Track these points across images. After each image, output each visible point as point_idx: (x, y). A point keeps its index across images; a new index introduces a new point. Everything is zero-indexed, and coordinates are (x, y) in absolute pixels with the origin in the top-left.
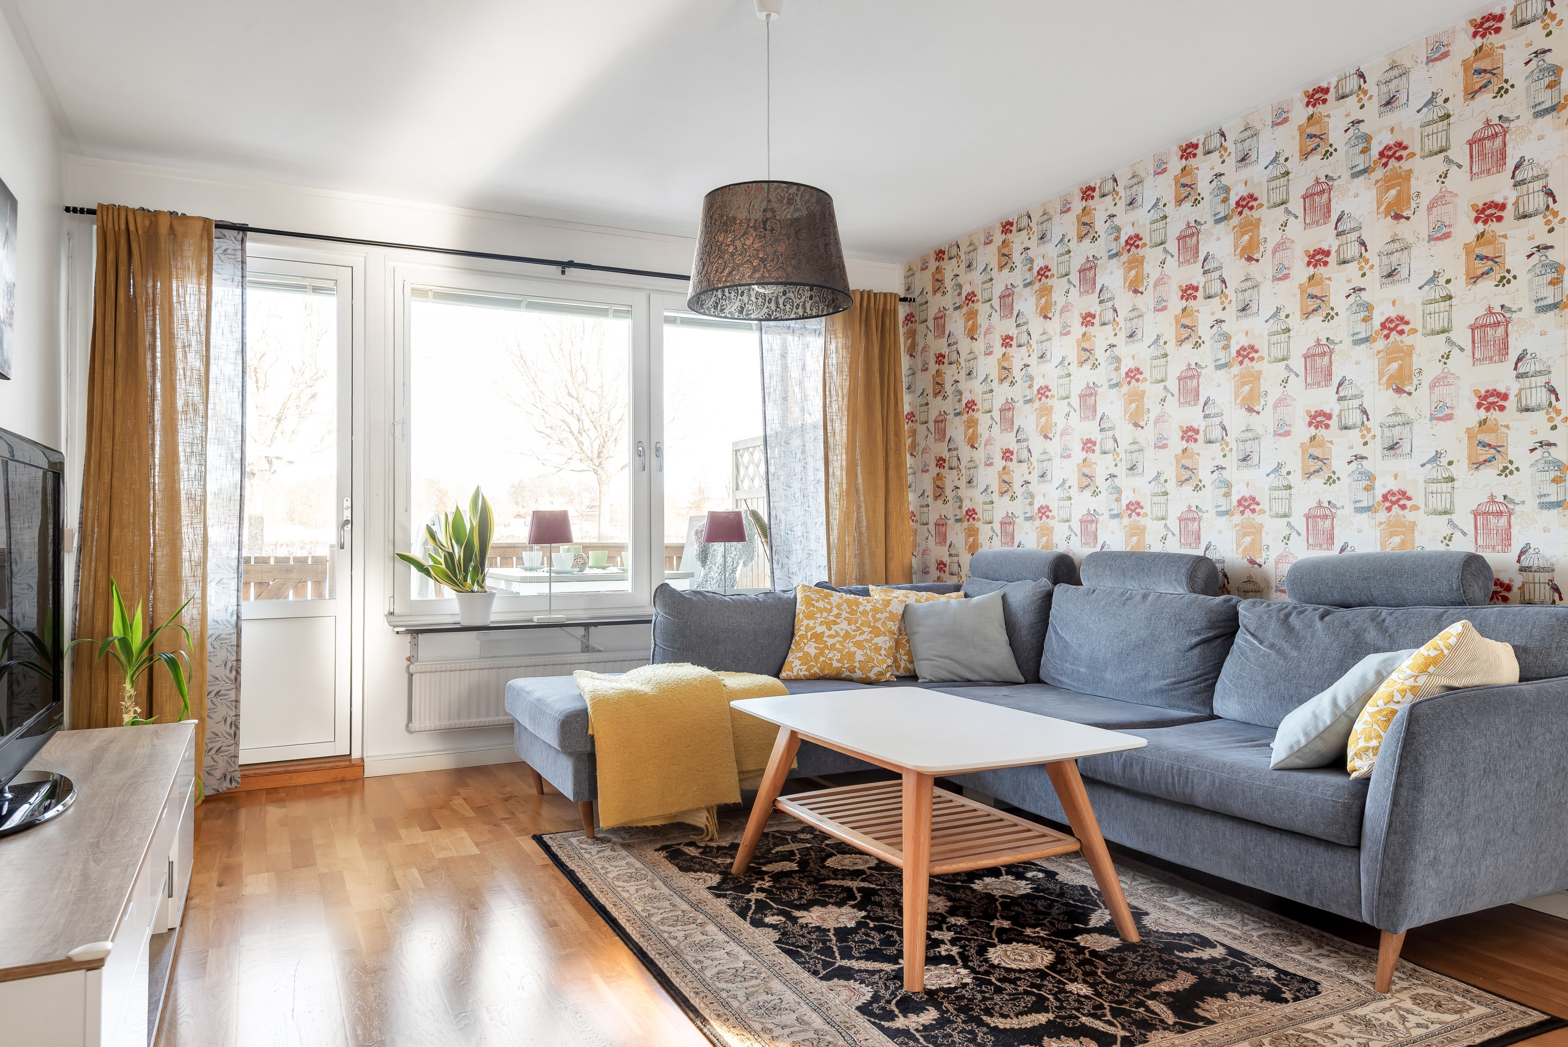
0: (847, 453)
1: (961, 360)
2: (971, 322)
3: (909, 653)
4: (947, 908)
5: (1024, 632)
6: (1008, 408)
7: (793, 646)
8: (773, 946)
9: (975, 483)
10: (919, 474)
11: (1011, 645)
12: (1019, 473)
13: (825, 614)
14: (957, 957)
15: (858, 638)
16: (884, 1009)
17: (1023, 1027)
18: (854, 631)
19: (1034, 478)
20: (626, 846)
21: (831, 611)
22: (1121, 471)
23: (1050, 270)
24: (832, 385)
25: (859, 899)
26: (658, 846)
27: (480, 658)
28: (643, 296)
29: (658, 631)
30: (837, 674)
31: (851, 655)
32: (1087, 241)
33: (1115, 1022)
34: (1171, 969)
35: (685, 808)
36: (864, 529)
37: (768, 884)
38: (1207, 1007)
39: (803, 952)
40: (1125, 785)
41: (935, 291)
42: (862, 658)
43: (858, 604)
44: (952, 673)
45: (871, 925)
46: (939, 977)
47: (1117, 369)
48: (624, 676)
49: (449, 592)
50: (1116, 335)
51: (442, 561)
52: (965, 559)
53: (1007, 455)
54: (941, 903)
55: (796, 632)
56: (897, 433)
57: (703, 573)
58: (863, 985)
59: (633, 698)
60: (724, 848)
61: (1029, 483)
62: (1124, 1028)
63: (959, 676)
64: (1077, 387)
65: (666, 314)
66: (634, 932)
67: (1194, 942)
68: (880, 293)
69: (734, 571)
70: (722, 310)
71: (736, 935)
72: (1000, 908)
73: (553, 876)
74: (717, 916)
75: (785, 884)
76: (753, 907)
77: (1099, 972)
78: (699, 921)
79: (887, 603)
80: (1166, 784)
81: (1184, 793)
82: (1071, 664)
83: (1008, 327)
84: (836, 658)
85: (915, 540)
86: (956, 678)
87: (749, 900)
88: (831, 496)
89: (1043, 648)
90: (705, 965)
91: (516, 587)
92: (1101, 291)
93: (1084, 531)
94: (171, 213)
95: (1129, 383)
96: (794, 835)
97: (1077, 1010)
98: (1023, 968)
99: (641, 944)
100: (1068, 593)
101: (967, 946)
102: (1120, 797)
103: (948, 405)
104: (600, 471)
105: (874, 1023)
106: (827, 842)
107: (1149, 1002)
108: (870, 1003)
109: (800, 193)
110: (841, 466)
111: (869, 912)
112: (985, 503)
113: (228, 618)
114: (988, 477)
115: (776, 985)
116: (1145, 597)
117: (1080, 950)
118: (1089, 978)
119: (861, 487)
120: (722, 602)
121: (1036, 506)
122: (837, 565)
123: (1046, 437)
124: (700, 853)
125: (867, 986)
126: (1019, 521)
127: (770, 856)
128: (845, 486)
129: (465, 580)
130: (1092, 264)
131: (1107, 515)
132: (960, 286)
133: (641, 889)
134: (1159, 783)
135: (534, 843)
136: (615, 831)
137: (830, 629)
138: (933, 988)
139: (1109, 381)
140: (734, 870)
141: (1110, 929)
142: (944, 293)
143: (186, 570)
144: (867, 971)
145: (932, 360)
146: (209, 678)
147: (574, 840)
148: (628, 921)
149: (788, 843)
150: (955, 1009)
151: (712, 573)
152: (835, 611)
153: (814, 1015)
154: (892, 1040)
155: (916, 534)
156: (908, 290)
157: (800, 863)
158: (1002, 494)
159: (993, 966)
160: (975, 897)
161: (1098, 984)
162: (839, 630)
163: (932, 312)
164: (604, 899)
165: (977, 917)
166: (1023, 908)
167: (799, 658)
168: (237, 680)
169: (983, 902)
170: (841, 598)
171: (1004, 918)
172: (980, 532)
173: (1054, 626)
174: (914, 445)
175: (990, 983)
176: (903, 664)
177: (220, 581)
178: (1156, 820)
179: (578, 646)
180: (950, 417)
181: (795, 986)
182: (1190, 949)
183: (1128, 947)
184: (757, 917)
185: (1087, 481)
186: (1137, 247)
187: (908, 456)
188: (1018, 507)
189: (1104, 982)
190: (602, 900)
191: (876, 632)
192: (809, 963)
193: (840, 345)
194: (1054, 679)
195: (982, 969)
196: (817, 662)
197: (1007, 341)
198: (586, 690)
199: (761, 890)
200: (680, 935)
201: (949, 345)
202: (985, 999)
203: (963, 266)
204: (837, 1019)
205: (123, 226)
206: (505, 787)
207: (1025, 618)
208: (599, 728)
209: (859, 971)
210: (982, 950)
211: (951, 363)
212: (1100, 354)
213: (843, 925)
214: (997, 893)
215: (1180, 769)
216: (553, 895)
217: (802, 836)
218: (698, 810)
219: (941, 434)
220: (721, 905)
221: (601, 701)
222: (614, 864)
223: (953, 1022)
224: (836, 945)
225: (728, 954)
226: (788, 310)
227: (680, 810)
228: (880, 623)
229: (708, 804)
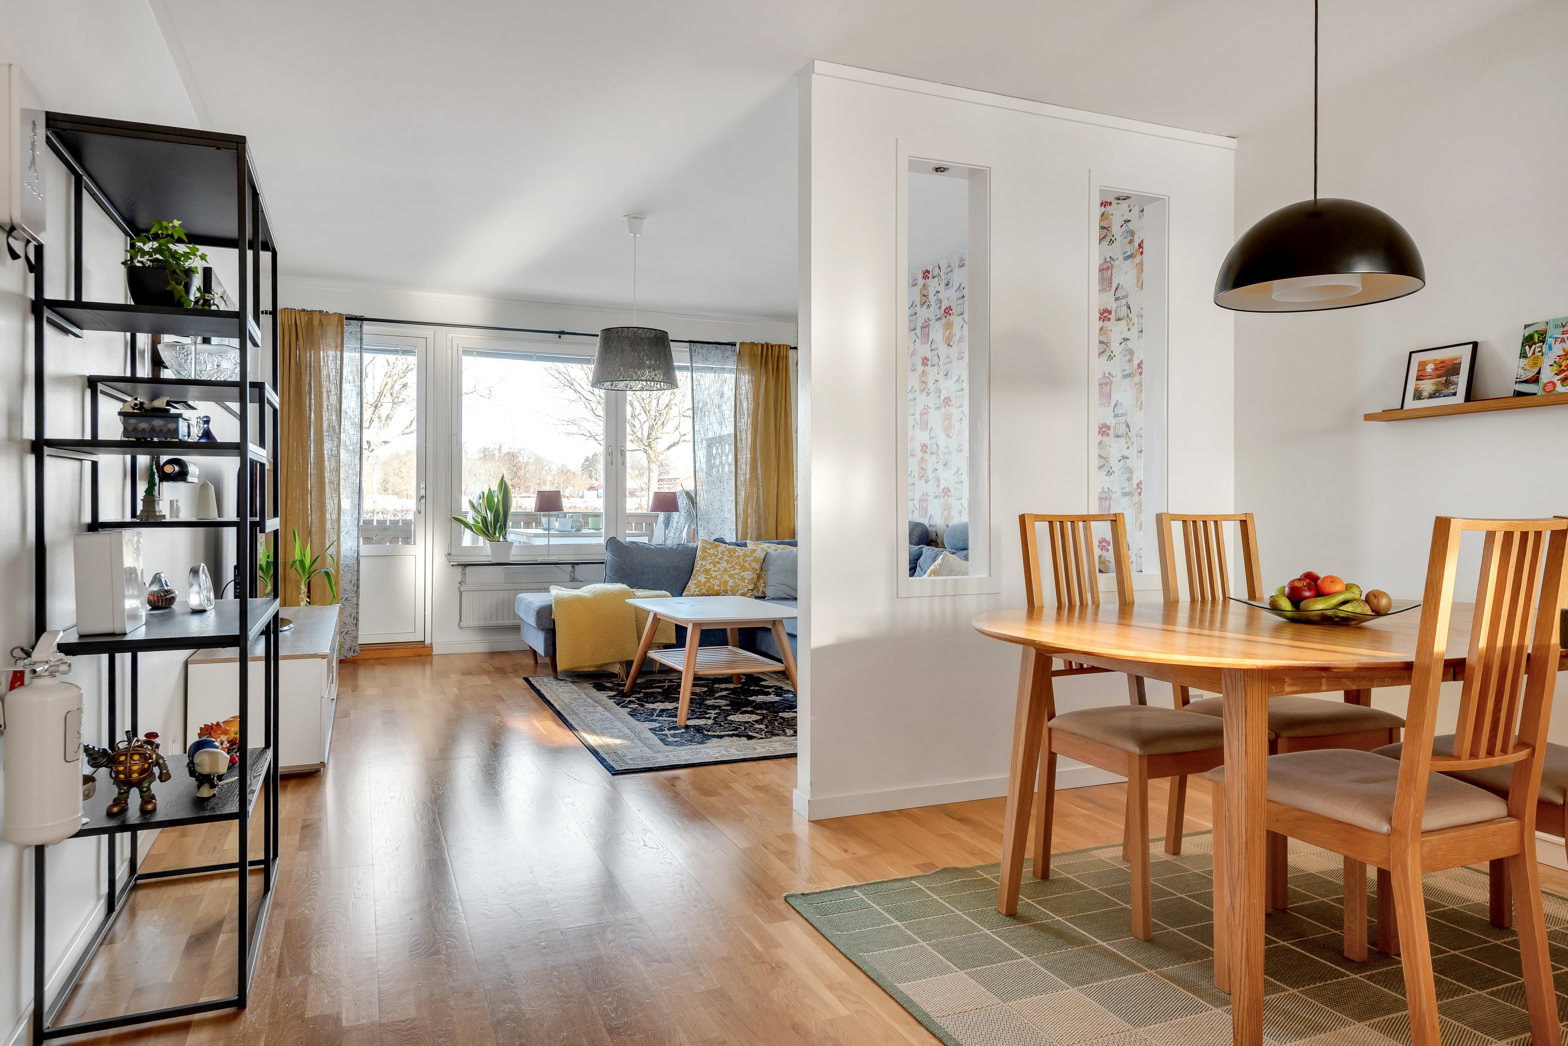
3: (764, 582)
4: (726, 704)
7: (692, 577)
13: (713, 558)
15: (731, 573)
16: (661, 729)
17: (719, 734)
18: (729, 568)
20: (573, 682)
21: (717, 555)
24: (741, 408)
26: (590, 682)
27: (504, 583)
29: (607, 566)
31: (726, 582)
33: (764, 734)
35: (607, 662)
36: (761, 505)
37: (640, 696)
39: (639, 715)
42: (733, 585)
43: (735, 551)
44: (786, 594)
46: (697, 722)
47: (939, 397)
48: (580, 590)
49: (481, 540)
51: (480, 521)
55: (694, 568)
58: (658, 724)
59: (582, 600)
63: (790, 596)
72: (753, 705)
73: (528, 692)
74: (605, 704)
75: (649, 696)
79: (754, 551)
84: (717, 584)
86: (789, 597)
87: (626, 700)
88: (739, 482)
91: (524, 540)
94: (320, 311)
98: (740, 721)
101: (722, 715)
105: (652, 732)
108: (657, 728)
110: (746, 462)
113: (353, 554)
115: (617, 723)
119: (760, 476)
120: (649, 549)
122: (740, 529)
124: (609, 684)
125: (660, 724)
127: (650, 687)
128: (748, 476)
129: (495, 534)
131: (933, 496)
133: (575, 699)
135: (524, 682)
136: (567, 673)
137: (715, 567)
138: (691, 725)
140: (625, 690)
143: (328, 525)
144: (664, 720)
146: (341, 590)
147: (545, 680)
149: (665, 683)
150: (694, 730)
152: (720, 556)
153: (627, 730)
162: (720, 567)
164: (551, 699)
167: (695, 584)
168: (357, 592)
170: (725, 547)
176: (760, 589)
177: (348, 532)
179: (568, 578)
184: (625, 705)
186: (950, 314)
190: (549, 699)
191: (743, 568)
193: (747, 381)
195: (720, 721)
196: (705, 585)
198: (554, 597)
199: (635, 697)
205: (293, 322)
208: (556, 615)
209: (661, 720)
213: (666, 708)
218: (614, 663)
220: (610, 701)
221: (562, 602)
224: (657, 713)
225: (602, 715)
227: (604, 662)
228: (747, 563)
229: (620, 660)
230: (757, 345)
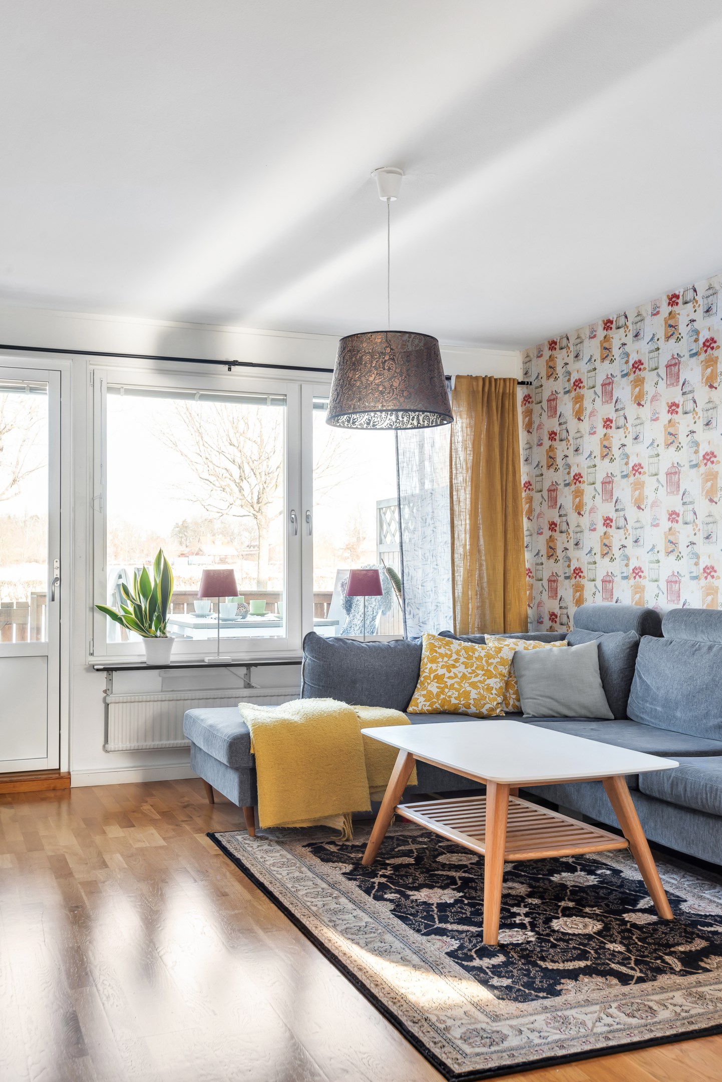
0: (470, 519)
1: (570, 438)
2: (578, 405)
3: (517, 693)
4: (527, 893)
5: (615, 676)
6: (608, 482)
7: (418, 686)
8: (389, 913)
9: (581, 545)
10: (535, 535)
11: (604, 687)
12: (617, 539)
13: (446, 659)
14: (527, 925)
15: (473, 680)
16: (466, 954)
17: (566, 968)
18: (469, 673)
19: (629, 543)
20: (279, 843)
21: (451, 656)
22: (699, 539)
23: (642, 364)
24: (458, 459)
25: (459, 884)
26: (305, 843)
27: (162, 691)
28: (296, 386)
29: (307, 671)
30: (455, 709)
31: (467, 694)
32: (672, 341)
33: (636, 968)
34: (689, 937)
35: (327, 814)
36: (485, 585)
37: (389, 872)
38: (709, 961)
39: (411, 918)
40: (673, 800)
41: (549, 377)
42: (476, 697)
43: (474, 651)
44: (551, 710)
45: (466, 902)
46: (511, 936)
47: (696, 452)
48: (278, 708)
49: (135, 637)
50: (695, 423)
51: (132, 611)
52: (572, 610)
53: (608, 522)
54: (523, 889)
55: (421, 674)
56: (516, 498)
57: (348, 619)
58: (453, 940)
59: (286, 726)
60: (358, 846)
61: (625, 547)
62: (641, 971)
63: (558, 713)
64: (664, 466)
65: (315, 401)
66: (285, 901)
67: (716, 921)
68: (500, 379)
69: (374, 619)
70: (353, 423)
71: (362, 905)
72: (569, 894)
73: (224, 862)
74: (348, 893)
75: (403, 873)
76: (376, 887)
77: (634, 937)
78: (334, 895)
79: (499, 650)
80: (702, 799)
81: (714, 805)
82: (650, 704)
83: (608, 411)
84: (454, 696)
85: (531, 594)
86: (555, 714)
87: (374, 883)
88: (456, 556)
89: (630, 691)
90: (337, 923)
91: (189, 632)
92: (683, 385)
93: (669, 590)
95: (706, 464)
96: (414, 840)
97: (610, 960)
98: (576, 933)
99: (290, 909)
100: (651, 644)
101: (537, 918)
102: (670, 811)
103: (560, 477)
104: (259, 515)
105: (457, 963)
106: (440, 844)
107: (667, 958)
108: (456, 950)
109: (411, 339)
110: (465, 529)
111: (465, 893)
112: (589, 563)
114: (592, 540)
115: (388, 937)
116: (710, 648)
117: (624, 922)
118: (626, 940)
119: (482, 548)
120: (360, 648)
121: (631, 567)
122: (461, 617)
123: (639, 508)
124: (338, 850)
125: (456, 940)
126: (618, 579)
127: (393, 853)
128: (468, 547)
129: (150, 627)
130: (677, 361)
131: (688, 576)
132: (569, 373)
133: (291, 873)
134: (697, 798)
135: (208, 839)
136: (271, 830)
137: (450, 672)
138: (505, 943)
139: (690, 461)
140: (363, 862)
141: (651, 911)
142: (556, 379)
144: (457, 931)
145: (546, 437)
147: (239, 838)
148: (281, 893)
149: (409, 844)
150: (518, 956)
151: (356, 620)
152: (454, 656)
153: (414, 956)
154: (469, 973)
155: (532, 588)
156: (526, 374)
157: (416, 859)
158: (604, 555)
159: (554, 931)
160: (550, 886)
161: (630, 945)
162: (457, 673)
163: (546, 395)
164: (263, 879)
165: (549, 899)
166: (587, 894)
167: (424, 696)
169: (556, 889)
170: (460, 645)
171: (570, 900)
172: (585, 588)
173: (638, 671)
174: (530, 511)
175: (549, 941)
176: (511, 702)
178: (695, 828)
179: (241, 683)
180: (560, 487)
181: (403, 939)
182: (711, 925)
183: (663, 922)
184: (379, 894)
185: (672, 546)
186: (712, 348)
187: (525, 520)
188: (616, 568)
189: (636, 943)
190: (262, 879)
191: (489, 674)
192: (414, 924)
193: (464, 425)
194: (637, 716)
195: (544, 933)
196: (438, 699)
197: (608, 423)
198: (249, 719)
199: (383, 876)
200: (320, 904)
201: (560, 424)
202: (542, 951)
203: (572, 356)
204: (431, 959)
206: (183, 797)
207: (616, 664)
208: (259, 748)
209: (452, 931)
210: (548, 920)
211: (561, 440)
212: (682, 438)
213: (444, 901)
214: (569, 884)
215: (711, 788)
216: (225, 875)
217: (420, 840)
218: (337, 815)
219: (553, 501)
220: (352, 885)
221: (261, 728)
222: (270, 855)
223: (515, 964)
224: (437, 914)
225: (354, 917)
226: (405, 421)
227: (323, 815)
228: (492, 667)
229: (345, 811)
230: (477, 378)
